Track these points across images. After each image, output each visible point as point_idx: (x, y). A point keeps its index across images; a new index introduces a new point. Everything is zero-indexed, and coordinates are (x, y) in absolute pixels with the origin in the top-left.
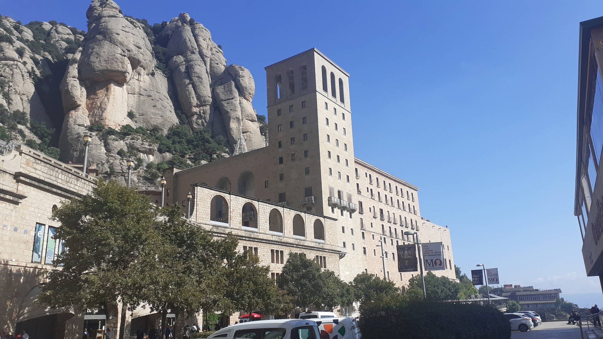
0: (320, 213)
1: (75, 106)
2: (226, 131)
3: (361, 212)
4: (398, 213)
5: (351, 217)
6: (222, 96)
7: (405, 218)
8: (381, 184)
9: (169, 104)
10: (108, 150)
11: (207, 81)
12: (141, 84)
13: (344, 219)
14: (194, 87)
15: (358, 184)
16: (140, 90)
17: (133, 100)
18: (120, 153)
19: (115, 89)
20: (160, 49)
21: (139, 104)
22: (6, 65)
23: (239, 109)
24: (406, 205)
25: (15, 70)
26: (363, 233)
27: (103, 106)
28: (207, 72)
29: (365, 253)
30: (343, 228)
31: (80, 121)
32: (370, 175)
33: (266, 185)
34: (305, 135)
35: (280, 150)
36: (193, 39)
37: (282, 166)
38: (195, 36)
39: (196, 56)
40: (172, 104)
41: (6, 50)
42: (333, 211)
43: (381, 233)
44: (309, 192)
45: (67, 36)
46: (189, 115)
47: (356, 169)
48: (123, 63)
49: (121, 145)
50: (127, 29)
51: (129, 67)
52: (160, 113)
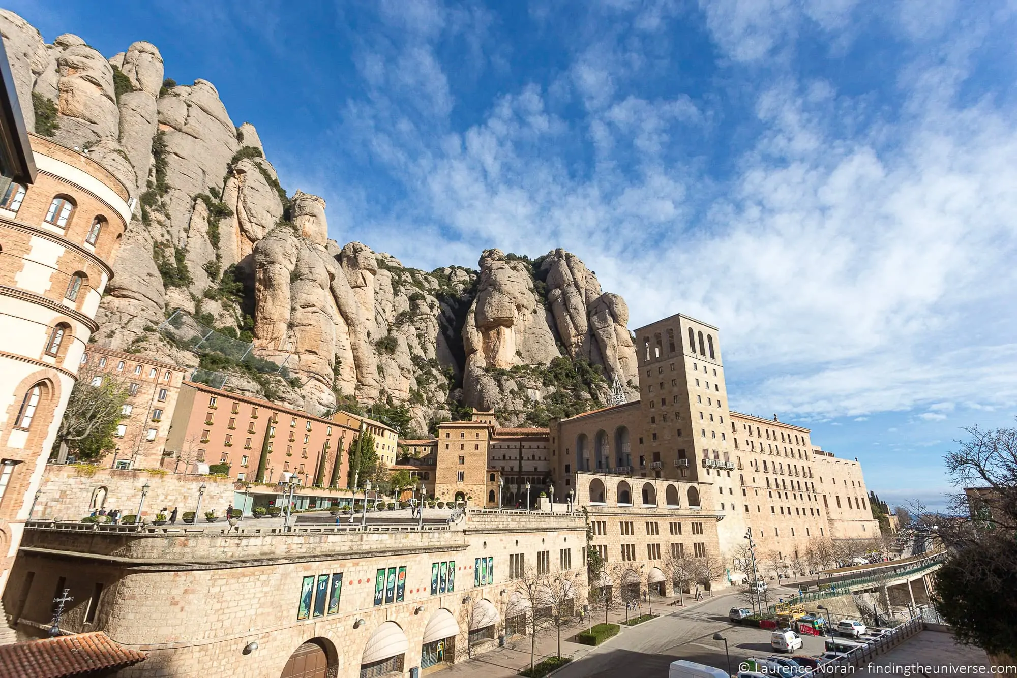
0: (694, 478)
1: (474, 351)
2: (602, 358)
3: (740, 468)
4: (785, 461)
5: (729, 476)
6: (598, 325)
7: (795, 466)
8: (764, 433)
9: (550, 337)
10: (502, 391)
11: (583, 310)
12: (526, 322)
13: (723, 480)
14: (571, 318)
15: (735, 439)
16: (525, 329)
17: (520, 338)
18: (511, 392)
19: (505, 331)
20: (541, 284)
21: (525, 342)
22: (422, 318)
23: (614, 336)
24: (796, 452)
25: (429, 323)
26: (744, 490)
27: (496, 349)
28: (583, 302)
29: (747, 510)
30: (721, 489)
31: (479, 364)
32: (749, 426)
33: (641, 441)
34: (675, 397)
35: (653, 410)
36: (568, 272)
37: (654, 426)
38: (571, 269)
39: (573, 289)
40: (552, 337)
41: (421, 307)
42: (708, 473)
43: (766, 486)
44: (682, 454)
45: (464, 278)
46: (567, 344)
47: (733, 423)
48: (510, 310)
49: (511, 385)
50: (512, 279)
51: (516, 311)
52: (543, 348)
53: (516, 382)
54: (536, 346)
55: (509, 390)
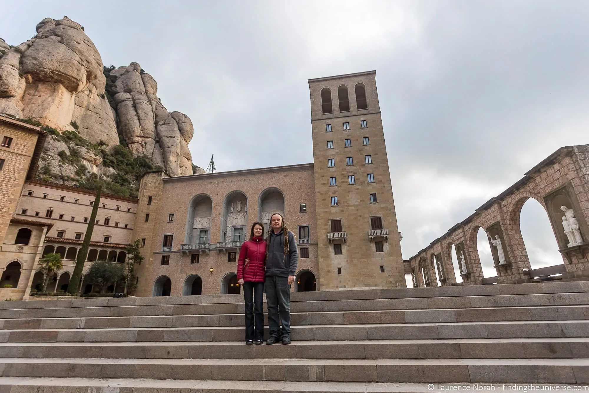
1: (8, 95)
6: (165, 133)
9: (114, 126)
11: (151, 117)
12: (91, 100)
16: (88, 105)
17: (79, 112)
18: (61, 154)
19: (63, 92)
21: (85, 117)
23: (179, 146)
27: (46, 106)
28: (153, 111)
33: (302, 208)
34: (367, 157)
35: (332, 169)
36: (141, 83)
37: (335, 188)
39: (144, 97)
44: (377, 224)
49: (63, 146)
51: (85, 77)
52: (106, 131)
53: (69, 147)
54: (99, 127)
55: (56, 151)
